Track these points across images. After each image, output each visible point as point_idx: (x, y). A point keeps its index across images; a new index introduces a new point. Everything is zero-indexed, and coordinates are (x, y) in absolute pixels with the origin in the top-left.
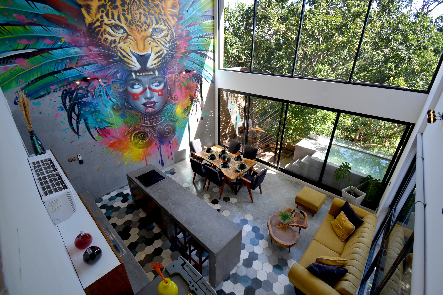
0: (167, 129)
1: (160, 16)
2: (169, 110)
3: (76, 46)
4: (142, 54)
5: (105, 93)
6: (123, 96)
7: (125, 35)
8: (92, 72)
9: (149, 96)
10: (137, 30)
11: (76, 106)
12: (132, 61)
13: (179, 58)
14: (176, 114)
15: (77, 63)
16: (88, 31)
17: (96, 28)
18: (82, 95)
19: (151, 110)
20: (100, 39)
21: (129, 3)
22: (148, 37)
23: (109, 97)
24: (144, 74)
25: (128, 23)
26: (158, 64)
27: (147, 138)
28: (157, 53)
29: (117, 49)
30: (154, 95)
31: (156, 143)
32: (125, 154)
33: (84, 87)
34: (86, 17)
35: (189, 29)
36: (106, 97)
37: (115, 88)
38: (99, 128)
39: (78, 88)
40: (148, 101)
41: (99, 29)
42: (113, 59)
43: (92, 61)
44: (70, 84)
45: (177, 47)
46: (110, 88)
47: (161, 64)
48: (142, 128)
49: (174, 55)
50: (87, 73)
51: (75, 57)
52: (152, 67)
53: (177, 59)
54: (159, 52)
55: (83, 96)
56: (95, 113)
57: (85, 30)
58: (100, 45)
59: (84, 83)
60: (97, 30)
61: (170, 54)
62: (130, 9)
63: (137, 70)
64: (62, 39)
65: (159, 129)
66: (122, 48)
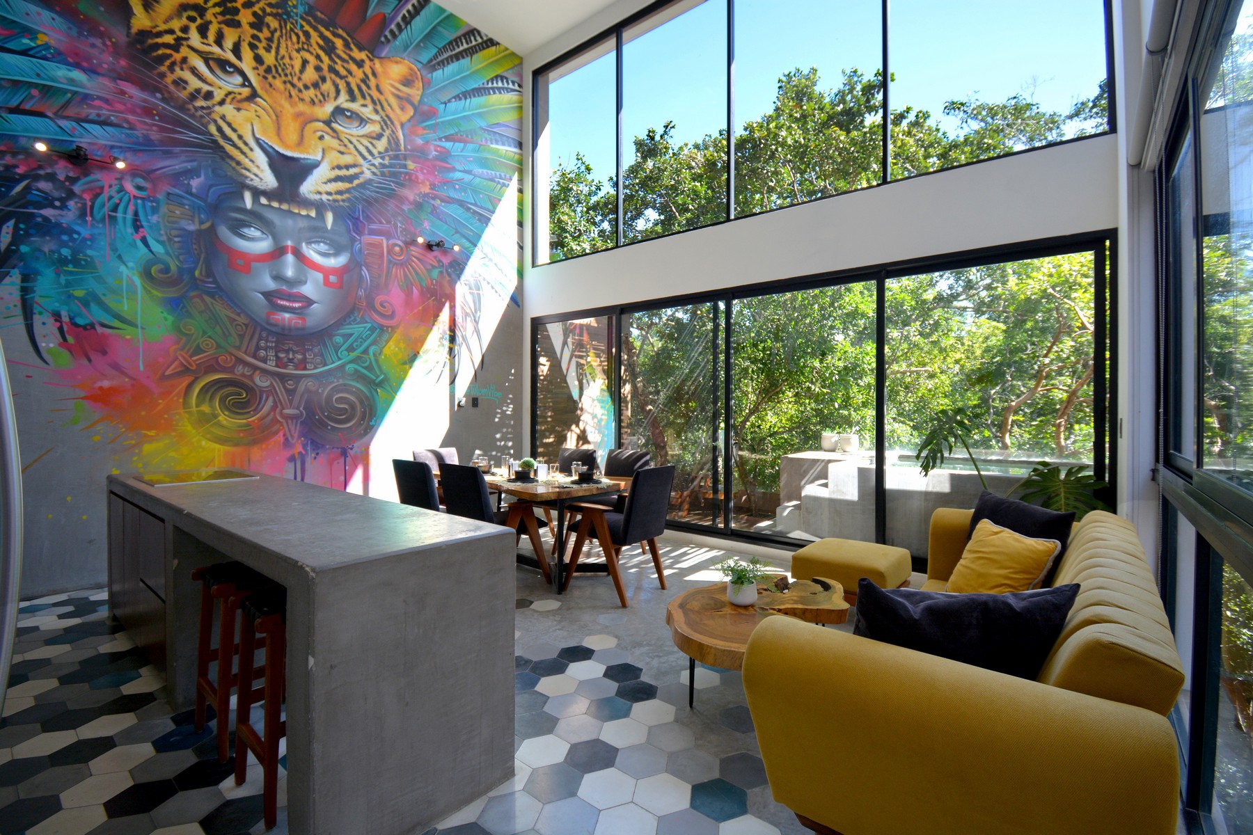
0: (340, 400)
1: (364, 87)
2: (356, 341)
3: (77, 66)
4: (289, 153)
5: (130, 216)
6: (195, 246)
7: (246, 91)
8: (106, 146)
9: (290, 273)
10: (288, 94)
11: (11, 223)
12: (251, 161)
13: (411, 203)
14: (380, 360)
15: (65, 106)
16: (131, 44)
17: (158, 46)
18: (46, 199)
19: (290, 320)
20: (163, 75)
21: (275, 30)
22: (319, 121)
23: (141, 234)
24: (285, 207)
25: (262, 69)
26: (339, 197)
27: (256, 411)
28: (339, 167)
29: (209, 114)
30: (309, 276)
31: (287, 439)
32: (148, 448)
33: (61, 177)
34: (135, 11)
35: (448, 145)
36: (130, 230)
37: (172, 214)
38: (71, 319)
39: (40, 175)
40: (284, 288)
41: (168, 51)
42: (190, 136)
43: (117, 117)
44: (14, 154)
45: (407, 174)
46: (155, 210)
47: (348, 200)
48: (240, 369)
49: (394, 190)
50: (89, 143)
51: (65, 91)
52: (317, 197)
53: (403, 203)
54: (347, 167)
55: (46, 202)
56: (70, 266)
57: (120, 36)
58: (157, 90)
59: (66, 167)
60: (160, 52)
61: (380, 183)
62: (276, 41)
63: (263, 188)
64: (40, 36)
65: (307, 390)
66: (229, 118)
